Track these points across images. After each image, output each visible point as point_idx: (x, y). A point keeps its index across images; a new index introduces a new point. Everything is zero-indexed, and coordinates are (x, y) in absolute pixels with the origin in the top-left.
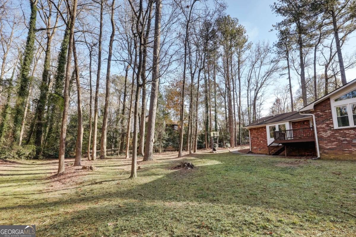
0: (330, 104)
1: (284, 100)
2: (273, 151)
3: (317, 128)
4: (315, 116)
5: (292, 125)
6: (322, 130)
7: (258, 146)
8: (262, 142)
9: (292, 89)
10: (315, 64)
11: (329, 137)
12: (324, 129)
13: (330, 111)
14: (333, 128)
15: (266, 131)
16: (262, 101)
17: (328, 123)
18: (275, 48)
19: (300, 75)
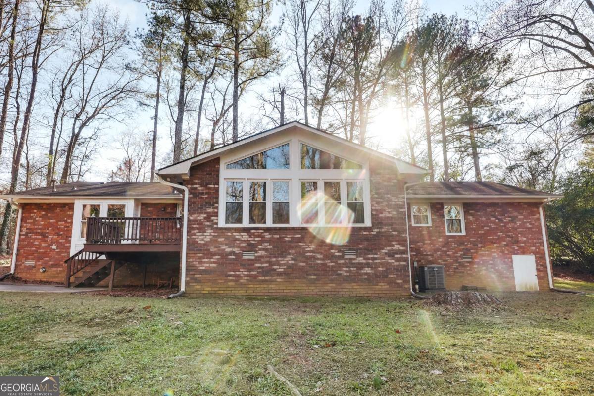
0: (218, 171)
1: (140, 163)
2: (80, 274)
3: (189, 221)
4: (190, 192)
5: (141, 209)
6: (198, 226)
7: (38, 259)
8: (54, 247)
9: (157, 142)
10: (200, 113)
11: (206, 244)
12: (201, 226)
13: (216, 186)
14: (217, 224)
15: (71, 217)
16: (89, 150)
17: (210, 213)
18: (138, 41)
19: (176, 122)
